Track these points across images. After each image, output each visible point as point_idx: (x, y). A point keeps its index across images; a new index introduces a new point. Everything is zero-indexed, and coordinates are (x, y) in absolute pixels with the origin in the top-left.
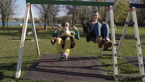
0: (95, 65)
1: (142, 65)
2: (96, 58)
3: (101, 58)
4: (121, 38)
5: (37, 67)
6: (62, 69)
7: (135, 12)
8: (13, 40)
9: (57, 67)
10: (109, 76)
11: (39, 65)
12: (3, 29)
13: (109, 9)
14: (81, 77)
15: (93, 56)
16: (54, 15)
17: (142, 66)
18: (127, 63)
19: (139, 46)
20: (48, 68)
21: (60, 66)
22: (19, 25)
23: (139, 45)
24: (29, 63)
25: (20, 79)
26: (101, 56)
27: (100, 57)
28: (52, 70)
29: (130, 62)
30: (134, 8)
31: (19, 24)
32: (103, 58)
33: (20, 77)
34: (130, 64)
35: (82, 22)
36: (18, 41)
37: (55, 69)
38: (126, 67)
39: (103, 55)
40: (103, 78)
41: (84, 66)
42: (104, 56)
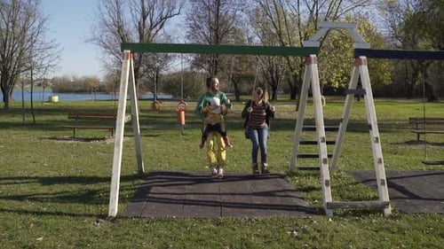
0: (280, 189)
1: (383, 180)
2: (282, 177)
3: (296, 174)
4: (340, 127)
5: (150, 195)
6: (209, 198)
7: (366, 67)
8: (56, 141)
9: (195, 194)
10: (315, 208)
11: (152, 191)
12: (6, 110)
13: (309, 61)
14: (253, 210)
15: (276, 172)
16: (158, 70)
17: (383, 183)
18: (357, 183)
19: (377, 141)
20: (174, 197)
21: (201, 192)
22: (50, 100)
23: (377, 138)
24: (127, 190)
25: (119, 216)
26: (295, 171)
27: (292, 174)
28: (185, 200)
29: (364, 182)
30: (363, 58)
31: (50, 98)
32: (300, 175)
33: (118, 213)
34: (363, 185)
35: (236, 87)
36: (70, 142)
37: (192, 197)
38: (354, 191)
39: (301, 169)
40: (301, 210)
41: (255, 191)
42: (302, 172)
